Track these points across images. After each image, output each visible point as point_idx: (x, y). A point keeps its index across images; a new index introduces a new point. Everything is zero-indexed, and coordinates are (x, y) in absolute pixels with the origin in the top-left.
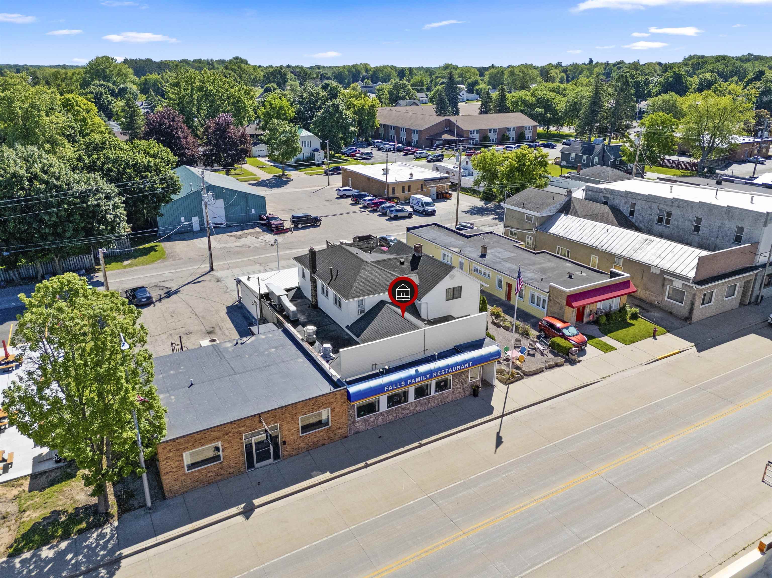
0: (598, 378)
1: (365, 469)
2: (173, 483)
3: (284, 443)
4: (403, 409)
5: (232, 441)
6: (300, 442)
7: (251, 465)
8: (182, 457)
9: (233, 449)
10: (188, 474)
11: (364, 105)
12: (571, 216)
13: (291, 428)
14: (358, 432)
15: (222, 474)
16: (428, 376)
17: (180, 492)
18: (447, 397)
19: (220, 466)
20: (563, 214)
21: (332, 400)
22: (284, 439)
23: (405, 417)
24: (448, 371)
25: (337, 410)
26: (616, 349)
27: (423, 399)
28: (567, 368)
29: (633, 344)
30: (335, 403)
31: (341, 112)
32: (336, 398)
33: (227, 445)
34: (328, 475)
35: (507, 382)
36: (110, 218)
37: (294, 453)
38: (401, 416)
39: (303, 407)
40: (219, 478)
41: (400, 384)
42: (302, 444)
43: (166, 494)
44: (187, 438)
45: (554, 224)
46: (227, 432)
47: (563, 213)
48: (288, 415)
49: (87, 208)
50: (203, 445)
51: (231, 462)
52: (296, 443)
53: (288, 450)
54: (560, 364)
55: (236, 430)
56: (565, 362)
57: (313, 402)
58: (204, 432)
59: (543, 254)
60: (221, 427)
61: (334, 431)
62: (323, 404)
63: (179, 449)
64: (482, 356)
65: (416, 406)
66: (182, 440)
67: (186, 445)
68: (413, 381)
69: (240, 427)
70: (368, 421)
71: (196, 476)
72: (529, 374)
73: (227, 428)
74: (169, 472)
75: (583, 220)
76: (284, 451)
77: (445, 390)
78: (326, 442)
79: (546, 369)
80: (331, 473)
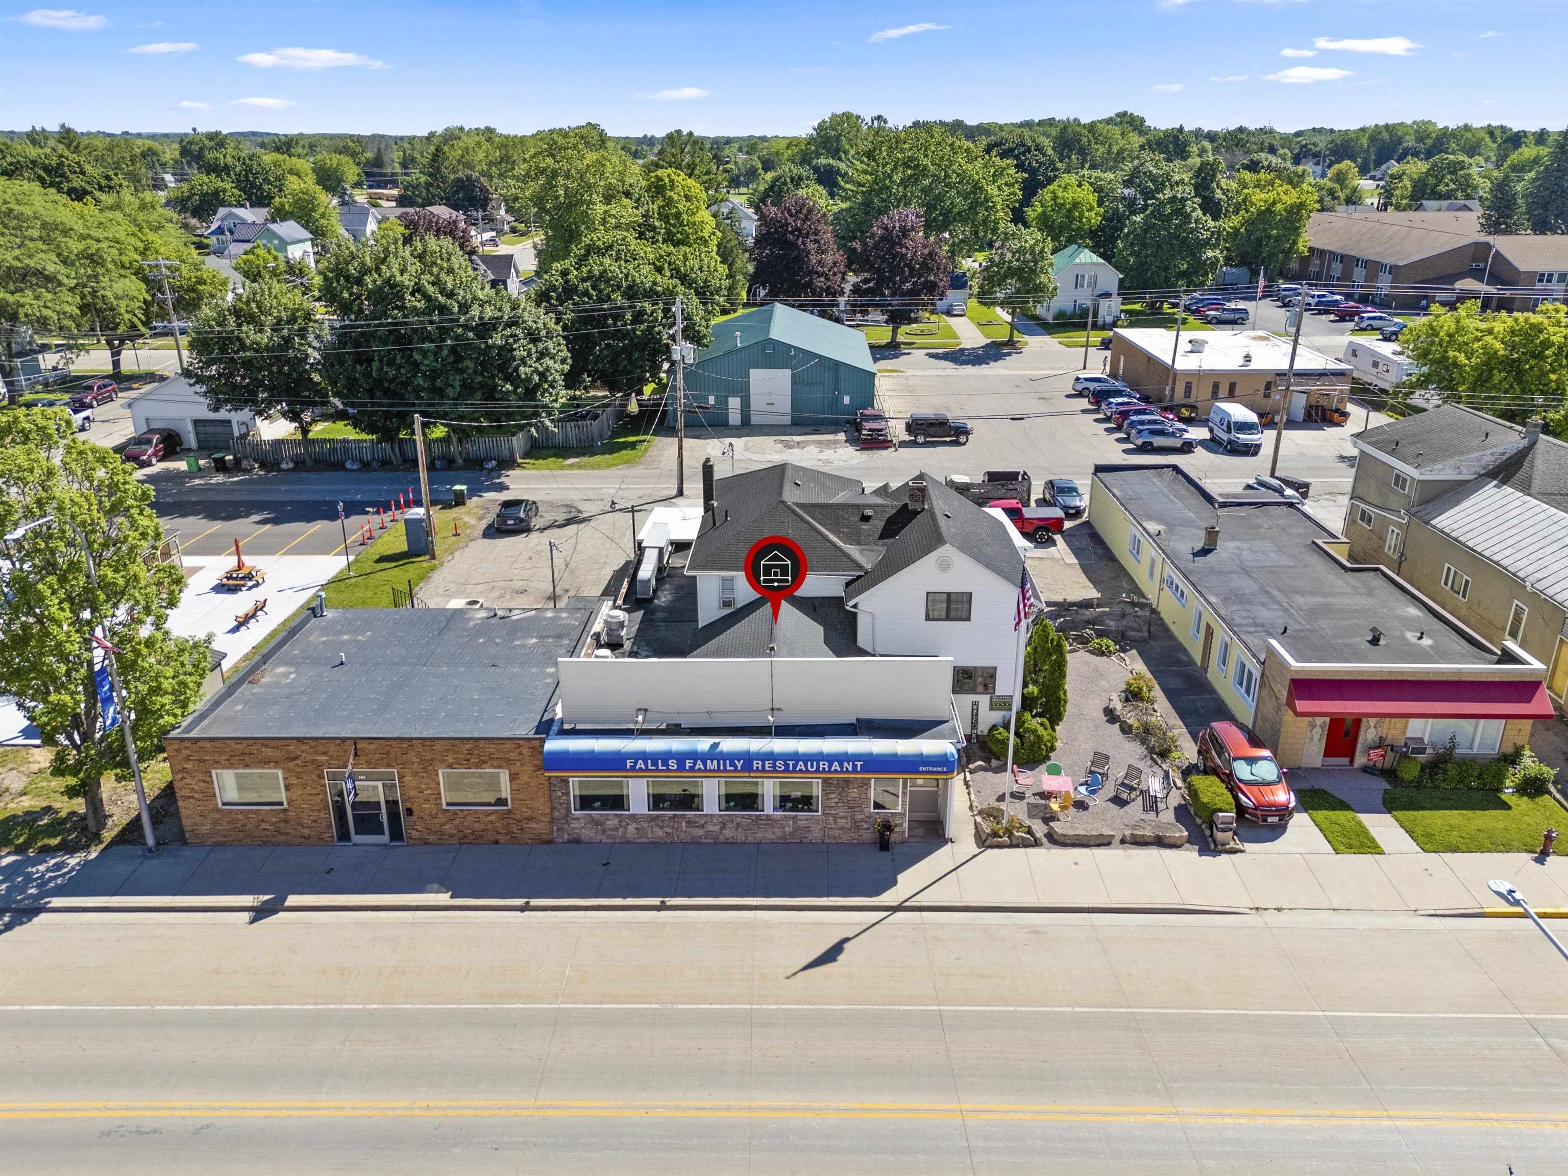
0: (1244, 902)
1: (518, 913)
2: (198, 819)
3: (409, 812)
4: (690, 823)
5: (304, 776)
6: (443, 820)
7: (344, 835)
8: (211, 776)
9: (305, 791)
10: (223, 811)
11: (1274, 203)
12: (1510, 490)
13: (423, 787)
14: (577, 841)
15: (288, 834)
16: (739, 765)
17: (213, 840)
18: (808, 829)
19: (282, 816)
20: (1495, 482)
21: (512, 755)
22: (409, 805)
23: (696, 842)
24: (795, 766)
25: (524, 778)
26: (1382, 853)
27: (743, 817)
28: (1189, 856)
29: (1448, 856)
30: (518, 764)
31: (1188, 217)
32: (521, 753)
33: (294, 781)
34: (444, 898)
35: (985, 841)
36: (526, 374)
37: (432, 838)
38: (684, 837)
39: (448, 751)
40: (282, 838)
41: (665, 763)
42: (447, 827)
43: (187, 835)
44: (218, 744)
45: (1458, 503)
46: (292, 755)
47: (1495, 479)
48: (414, 759)
49: (485, 350)
50: (247, 766)
51: (304, 816)
52: (435, 821)
53: (420, 828)
54: (1172, 841)
55: (309, 758)
56: (1190, 841)
57: (468, 746)
58: (249, 742)
59: (1372, 574)
60: (280, 743)
61: (518, 821)
62: (491, 759)
63: (204, 761)
64: (896, 755)
65: (724, 827)
66: (208, 745)
67: (216, 757)
68: (699, 765)
69: (317, 753)
70: (602, 824)
71: (238, 820)
72: (1062, 840)
73: (292, 748)
74: (189, 797)
75: (1536, 502)
76: (412, 828)
77: (802, 810)
78: (502, 839)
79: (1123, 842)
80: (452, 897)
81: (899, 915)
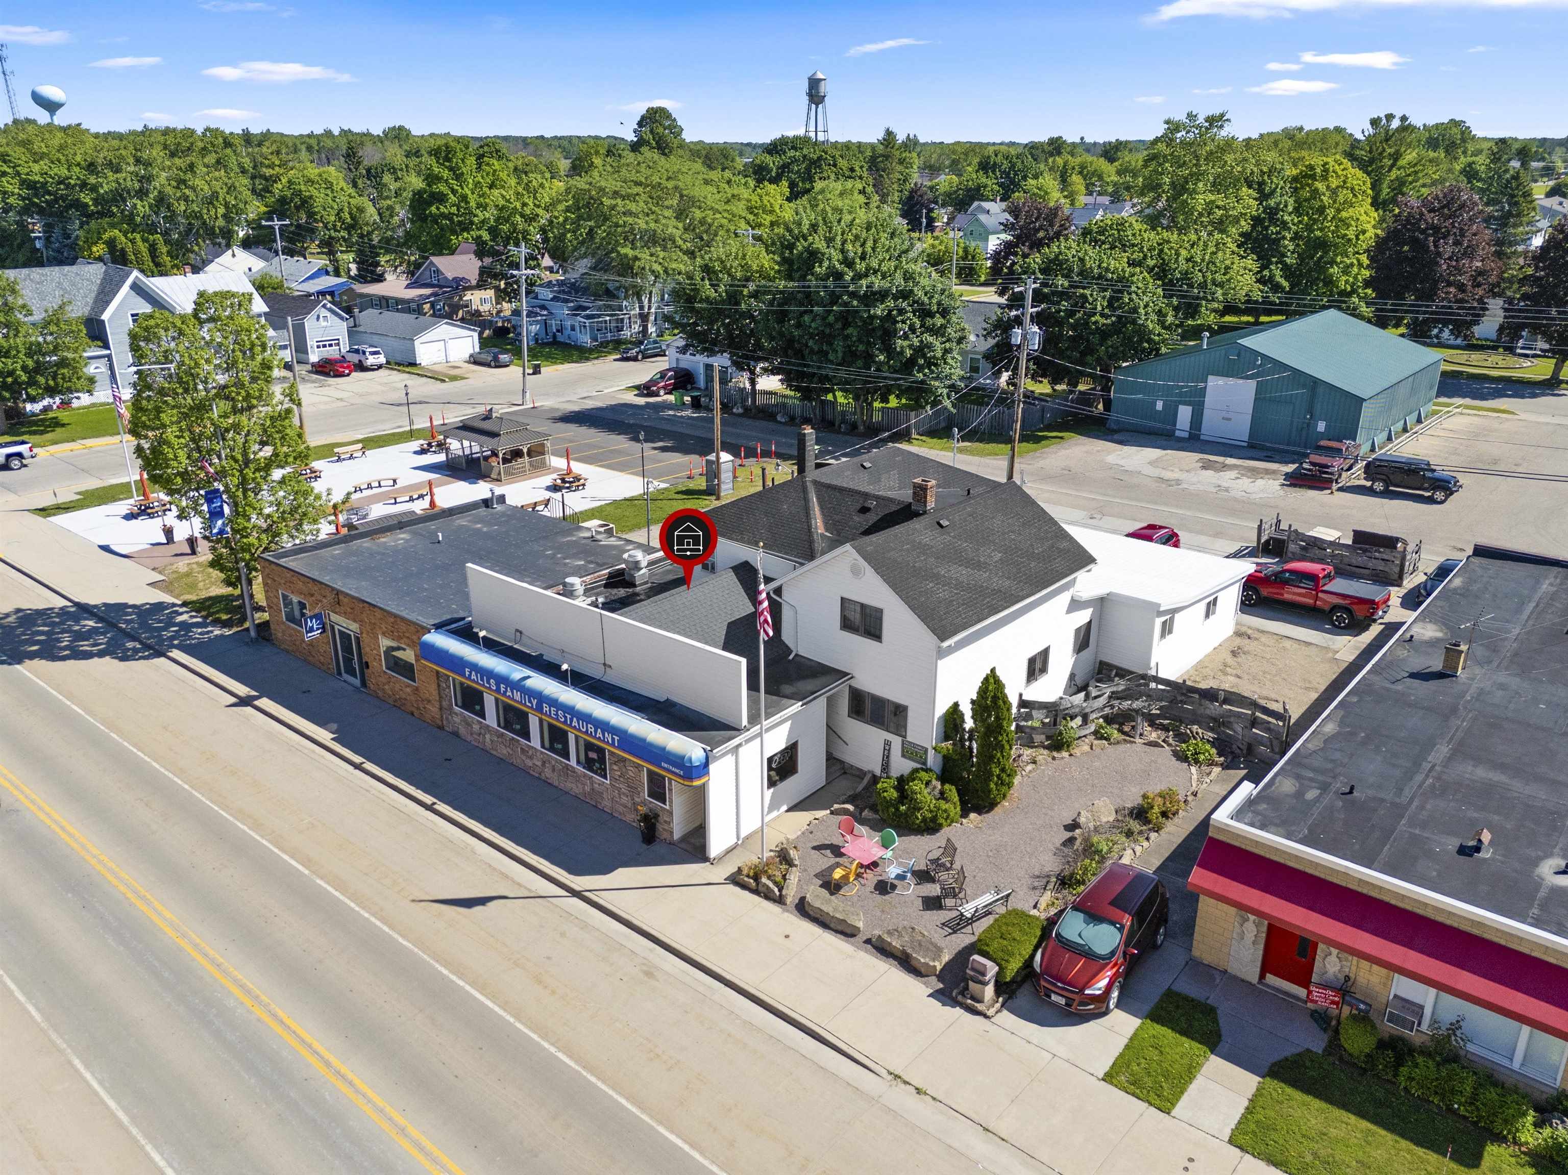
0: (895, 1063)
2: (277, 626)
3: (367, 665)
4: (523, 751)
6: (384, 680)
8: (279, 594)
10: (286, 624)
13: (373, 646)
14: (457, 734)
16: (534, 702)
17: (284, 646)
18: (600, 795)
21: (415, 638)
22: (366, 659)
24: (572, 721)
27: (556, 761)
32: (419, 637)
35: (737, 875)
37: (380, 693)
39: (382, 619)
40: (312, 659)
41: (488, 682)
42: (387, 687)
43: (273, 637)
44: (280, 570)
46: (311, 592)
48: (366, 620)
50: (292, 592)
51: (320, 645)
52: (380, 679)
53: (373, 682)
55: (318, 597)
56: (939, 976)
57: (391, 620)
58: (292, 573)
60: (305, 579)
61: (422, 700)
62: (404, 636)
63: (275, 580)
64: (643, 740)
65: (544, 764)
66: (275, 568)
67: (280, 580)
68: (509, 692)
69: (321, 594)
71: (293, 635)
72: (812, 913)
73: (310, 586)
74: (271, 607)
76: (370, 680)
77: (597, 773)
79: (868, 941)
80: (333, 739)
81: (575, 901)
